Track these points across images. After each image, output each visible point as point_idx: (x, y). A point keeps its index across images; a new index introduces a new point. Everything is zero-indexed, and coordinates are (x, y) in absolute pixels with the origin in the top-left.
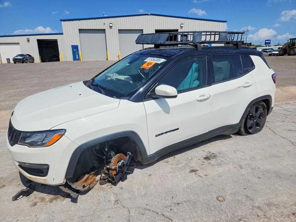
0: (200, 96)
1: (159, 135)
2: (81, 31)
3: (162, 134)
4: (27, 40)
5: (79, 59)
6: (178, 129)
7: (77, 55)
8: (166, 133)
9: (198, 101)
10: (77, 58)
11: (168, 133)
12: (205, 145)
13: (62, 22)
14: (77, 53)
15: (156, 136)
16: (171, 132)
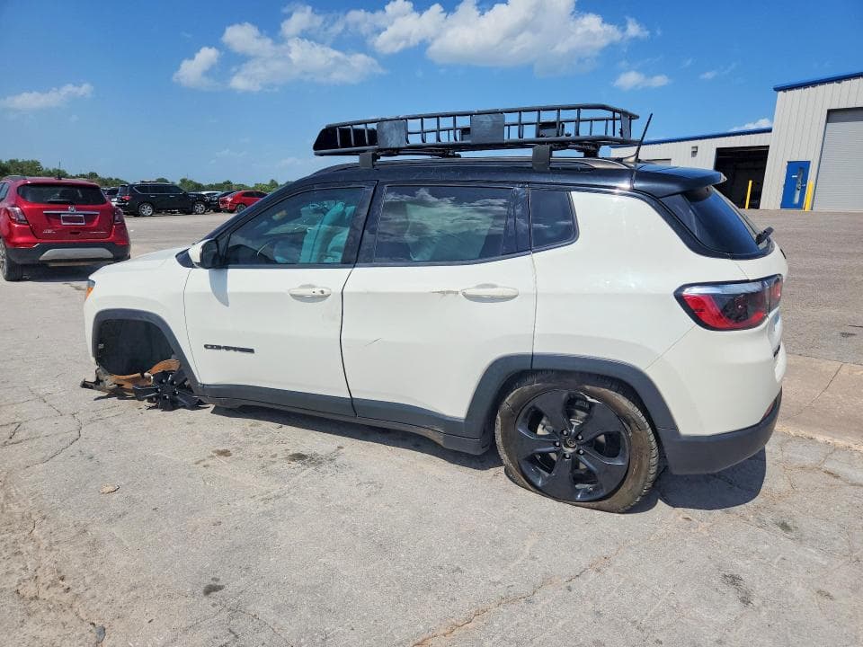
0: (303, 287)
1: (212, 347)
2: (833, 115)
3: (219, 348)
4: (691, 150)
5: (800, 206)
6: (251, 351)
7: (798, 194)
8: (227, 348)
9: (294, 296)
10: (797, 200)
11: (232, 352)
12: (371, 443)
13: (781, 93)
14: (799, 186)
15: (206, 346)
16: (238, 352)
